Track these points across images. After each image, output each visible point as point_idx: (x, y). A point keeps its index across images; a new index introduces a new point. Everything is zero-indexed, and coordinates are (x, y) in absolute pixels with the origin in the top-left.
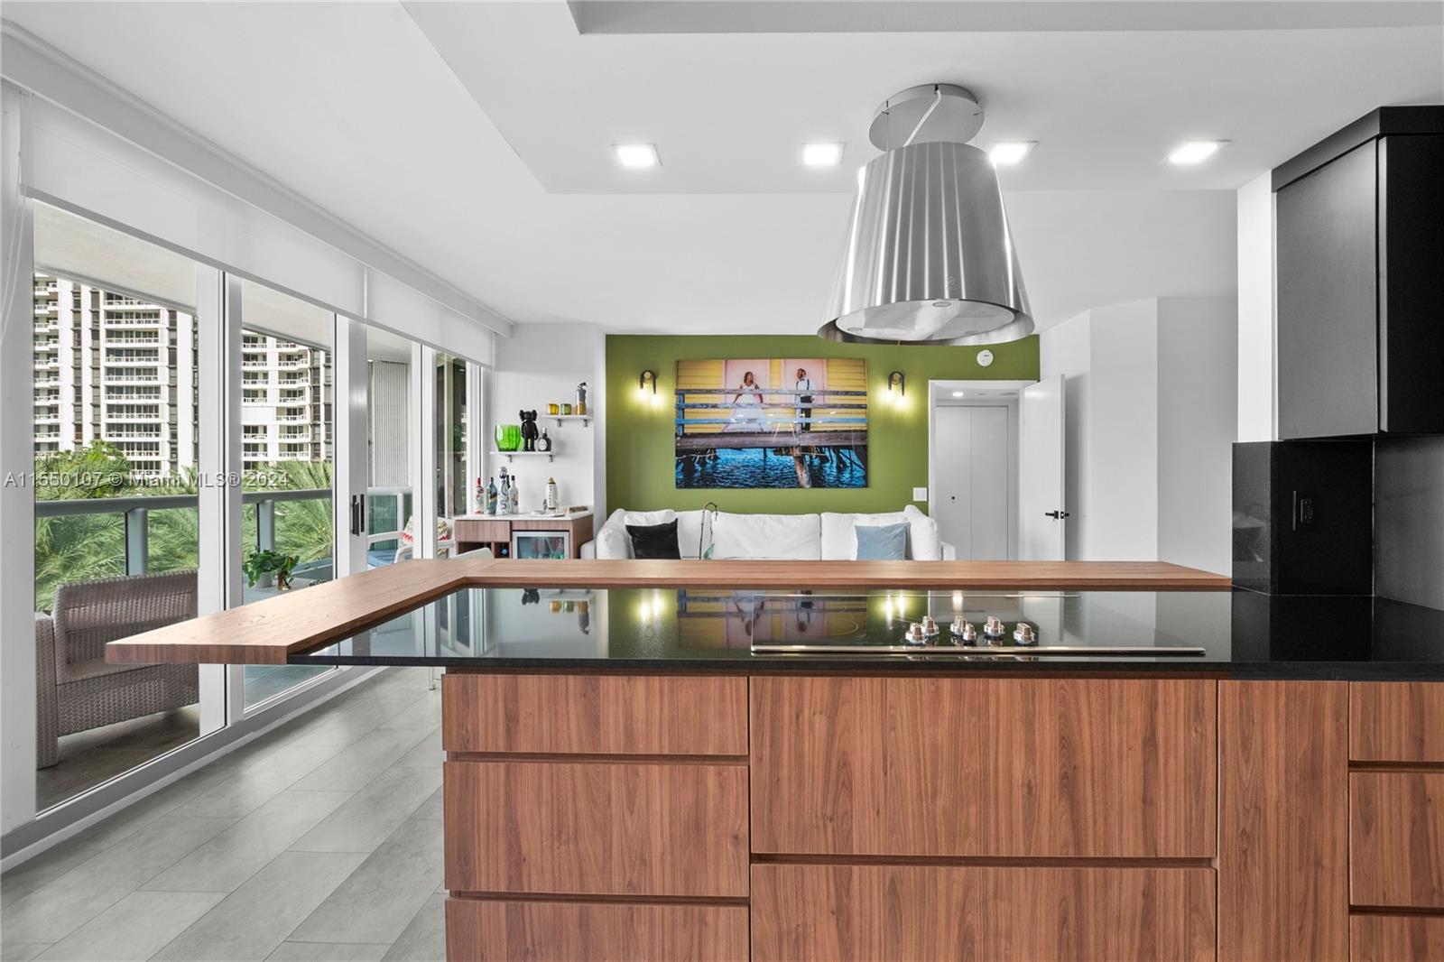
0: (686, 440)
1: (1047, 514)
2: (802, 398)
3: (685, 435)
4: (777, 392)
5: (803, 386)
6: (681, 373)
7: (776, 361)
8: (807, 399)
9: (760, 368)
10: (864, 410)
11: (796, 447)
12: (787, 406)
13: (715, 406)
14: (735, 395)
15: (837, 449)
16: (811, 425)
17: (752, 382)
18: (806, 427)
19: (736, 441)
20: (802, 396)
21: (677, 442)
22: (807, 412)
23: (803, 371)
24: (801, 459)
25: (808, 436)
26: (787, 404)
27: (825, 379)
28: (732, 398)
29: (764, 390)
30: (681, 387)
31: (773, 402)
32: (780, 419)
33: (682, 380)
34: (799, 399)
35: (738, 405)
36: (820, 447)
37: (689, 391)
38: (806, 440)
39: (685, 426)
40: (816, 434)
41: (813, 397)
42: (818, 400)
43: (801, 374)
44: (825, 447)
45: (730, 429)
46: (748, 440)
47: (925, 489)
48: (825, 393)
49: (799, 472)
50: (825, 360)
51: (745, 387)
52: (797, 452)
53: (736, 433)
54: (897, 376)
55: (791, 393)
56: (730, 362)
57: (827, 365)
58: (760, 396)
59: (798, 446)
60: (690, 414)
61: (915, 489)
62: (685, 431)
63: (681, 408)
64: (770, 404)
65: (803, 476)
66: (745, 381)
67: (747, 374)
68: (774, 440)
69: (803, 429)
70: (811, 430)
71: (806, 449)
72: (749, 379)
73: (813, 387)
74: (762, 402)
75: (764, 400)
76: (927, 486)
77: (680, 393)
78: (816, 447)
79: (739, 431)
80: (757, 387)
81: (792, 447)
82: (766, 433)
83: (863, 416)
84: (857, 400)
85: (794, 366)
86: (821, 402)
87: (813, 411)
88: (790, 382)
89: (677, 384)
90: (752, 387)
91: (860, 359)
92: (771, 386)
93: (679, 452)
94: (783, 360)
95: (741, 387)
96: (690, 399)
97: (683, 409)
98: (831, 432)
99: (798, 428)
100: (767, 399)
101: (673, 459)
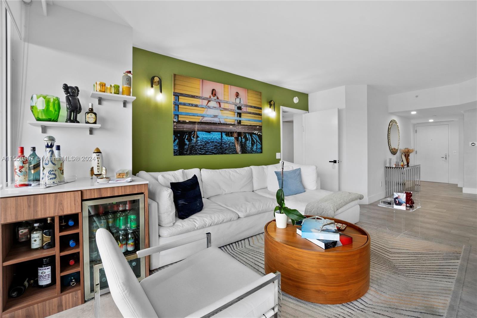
0: (180, 125)
2: (238, 107)
3: (179, 122)
4: (227, 103)
5: (238, 101)
6: (177, 82)
7: (226, 86)
8: (239, 108)
9: (219, 88)
10: (260, 116)
11: (235, 132)
12: (231, 110)
13: (196, 106)
14: (207, 101)
15: (251, 134)
16: (242, 122)
17: (215, 95)
18: (239, 122)
19: (207, 127)
20: (238, 106)
21: (174, 126)
22: (240, 115)
23: (238, 93)
24: (237, 139)
25: (240, 127)
26: (231, 109)
27: (247, 100)
28: (205, 102)
29: (221, 100)
30: (176, 91)
31: (225, 107)
32: (229, 117)
33: (177, 87)
34: (236, 108)
35: (208, 107)
36: (245, 133)
37: (182, 95)
38: (239, 129)
39: (179, 116)
40: (244, 126)
41: (242, 107)
42: (244, 109)
43: (237, 95)
44: (247, 133)
46: (213, 127)
47: (280, 153)
48: (247, 106)
49: (236, 145)
50: (246, 90)
51: (212, 97)
52: (236, 135)
53: (208, 123)
54: (272, 103)
55: (233, 104)
56: (205, 81)
57: (248, 92)
58: (219, 103)
59: (236, 132)
60: (182, 109)
61: (277, 153)
62: (179, 119)
63: (177, 105)
64: (224, 109)
65: (238, 148)
66: (212, 94)
67: (213, 90)
68: (224, 128)
69: (238, 123)
70: (242, 124)
71: (239, 134)
72: (214, 92)
73: (242, 102)
74: (220, 107)
75: (221, 106)
76: (280, 152)
77: (177, 95)
78: (243, 133)
79: (209, 121)
80: (218, 98)
81: (234, 132)
82: (222, 124)
83: (260, 119)
84: (258, 112)
85: (234, 90)
86: (245, 110)
87: (242, 114)
88: (233, 99)
89: (174, 89)
90: (215, 98)
91: (260, 92)
92: (224, 98)
93: (176, 133)
94: (229, 86)
95: (210, 97)
96: (182, 100)
97: (178, 105)
98: (249, 125)
99: (236, 123)
100: (223, 105)
101: (172, 137)
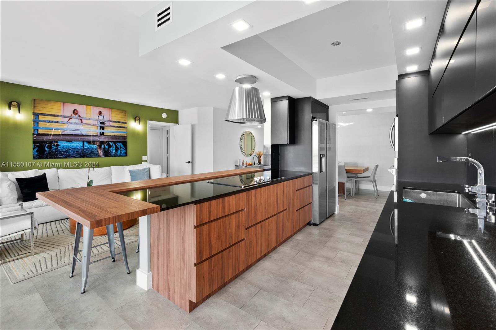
0: (39, 137)
1: (186, 162)
2: (100, 122)
3: (39, 134)
4: (89, 119)
5: (101, 118)
6: (36, 105)
7: (89, 107)
8: (102, 123)
9: (81, 109)
10: (125, 129)
11: (98, 141)
12: (93, 125)
13: (57, 122)
14: (69, 118)
15: (115, 143)
16: (105, 133)
17: (77, 114)
18: (102, 134)
19: (68, 138)
20: (100, 121)
21: (34, 137)
22: (103, 128)
23: (101, 112)
24: (100, 146)
25: (103, 137)
26: (94, 124)
27: (110, 116)
28: (66, 120)
29: (83, 118)
30: (36, 112)
31: (87, 123)
32: (92, 130)
33: (36, 108)
34: (99, 123)
35: (69, 123)
36: (108, 142)
37: (42, 114)
38: (102, 139)
39: (39, 130)
40: (106, 137)
41: (105, 122)
42: (107, 124)
43: (100, 113)
44: (110, 141)
45: (65, 132)
46: (75, 138)
47: (146, 156)
48: (110, 121)
49: (99, 151)
50: (110, 109)
51: (73, 115)
52: (98, 143)
53: (69, 135)
54: (138, 118)
55: (96, 120)
56: (66, 104)
57: (111, 111)
58: (81, 120)
59: (99, 141)
60: (41, 125)
61: (143, 157)
62: (39, 132)
63: (36, 122)
64: (86, 124)
65: (101, 153)
66: (74, 113)
67: (75, 110)
68: (86, 138)
69: (101, 134)
70: (105, 135)
71: (102, 143)
72: (75, 112)
73: (105, 118)
74: (82, 122)
75: (83, 122)
76: (147, 155)
77: (36, 115)
78: (107, 141)
79: (70, 134)
80: (79, 116)
81: (96, 141)
82: (84, 135)
83: (125, 131)
84: (123, 125)
85: (97, 109)
86: (109, 125)
87: (105, 128)
88: (96, 116)
89: (34, 110)
90: (77, 116)
91: (124, 111)
92: (86, 116)
93: (34, 142)
94: (92, 107)
95: (72, 115)
96: (41, 118)
97: (38, 122)
98: (112, 136)
99: (99, 134)
100: (84, 121)
101: (31, 145)
